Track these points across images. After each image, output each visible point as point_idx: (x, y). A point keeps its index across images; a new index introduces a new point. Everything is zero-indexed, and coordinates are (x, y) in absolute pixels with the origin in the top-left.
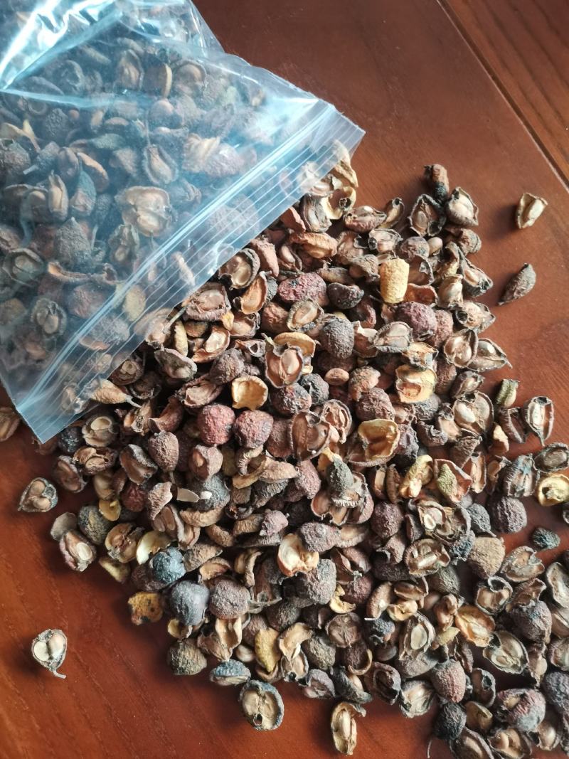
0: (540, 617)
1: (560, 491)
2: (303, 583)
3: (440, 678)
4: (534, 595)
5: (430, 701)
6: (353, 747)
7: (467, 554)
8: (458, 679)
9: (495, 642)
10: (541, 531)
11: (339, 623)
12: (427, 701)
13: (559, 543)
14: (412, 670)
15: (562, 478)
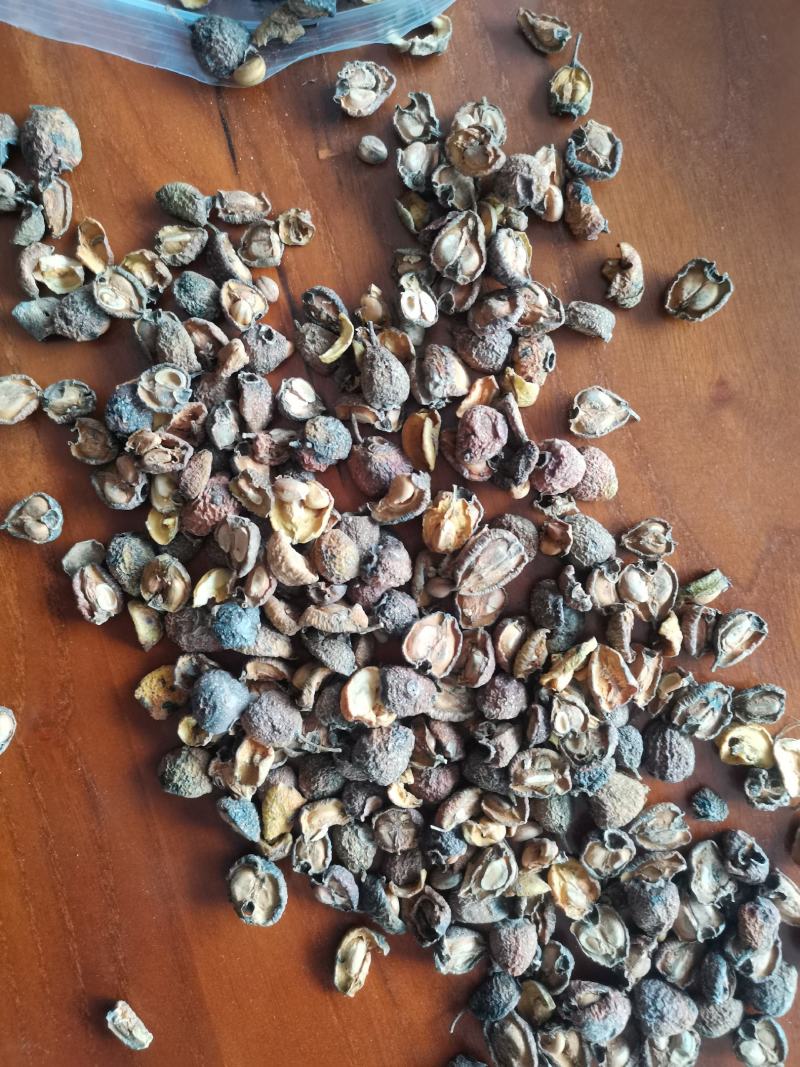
0: (665, 905)
1: (753, 750)
2: (364, 747)
3: (502, 938)
4: (667, 872)
5: (475, 960)
6: (358, 988)
7: (596, 787)
8: (526, 947)
9: (593, 917)
10: (708, 794)
11: (393, 818)
12: (473, 960)
13: (725, 817)
14: (470, 913)
15: (762, 732)
